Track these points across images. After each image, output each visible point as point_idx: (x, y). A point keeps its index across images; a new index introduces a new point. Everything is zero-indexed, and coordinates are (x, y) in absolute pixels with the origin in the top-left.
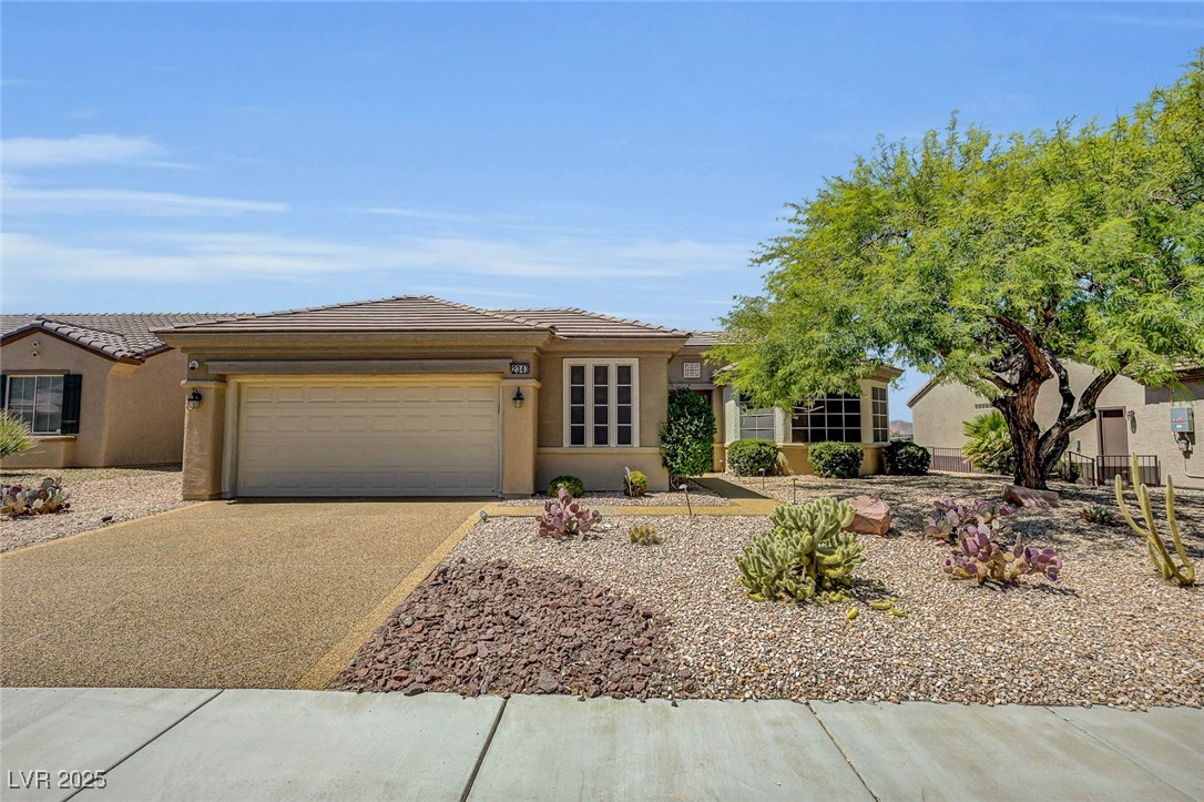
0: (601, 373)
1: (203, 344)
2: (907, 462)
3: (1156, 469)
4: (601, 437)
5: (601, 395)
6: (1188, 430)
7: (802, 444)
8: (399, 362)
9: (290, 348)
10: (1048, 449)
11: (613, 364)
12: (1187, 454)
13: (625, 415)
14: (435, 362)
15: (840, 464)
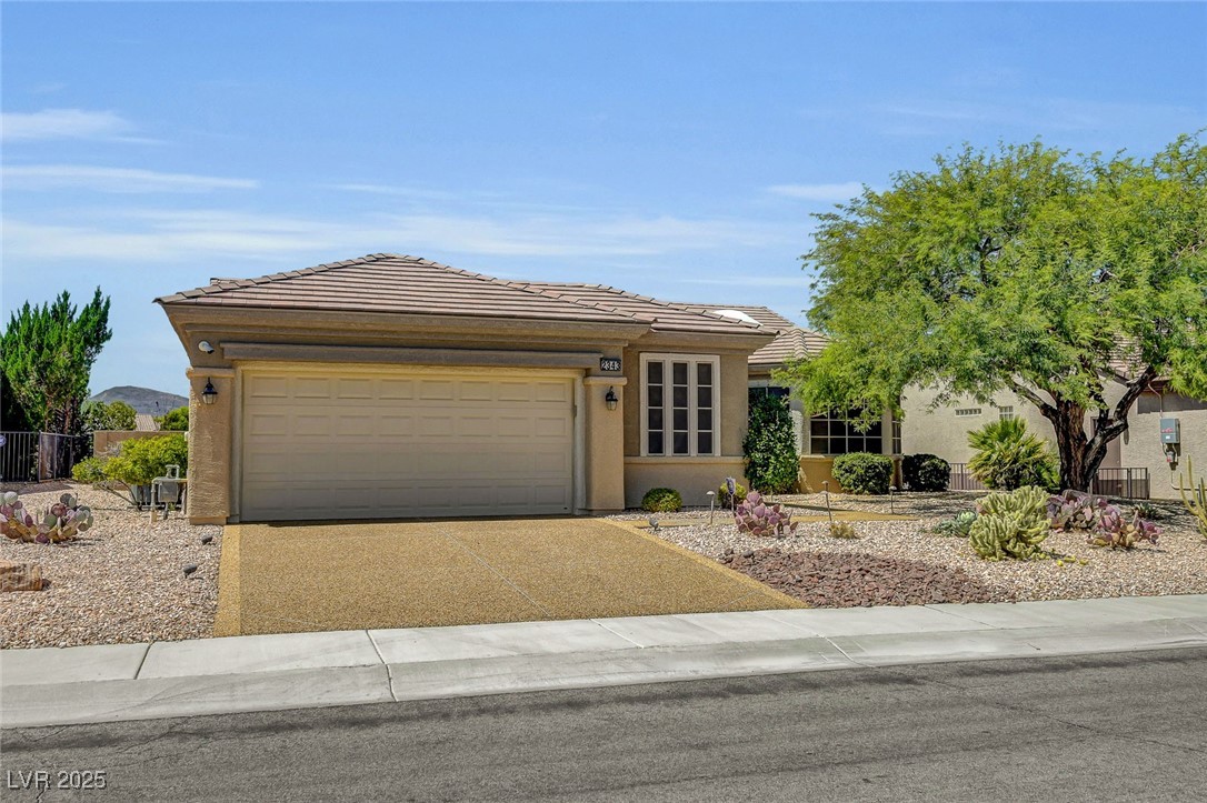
0: (680, 370)
1: (225, 321)
2: (930, 477)
3: (1147, 482)
4: (681, 446)
5: (681, 397)
6: (1175, 442)
7: (822, 456)
8: (473, 352)
9: (343, 330)
10: (1091, 456)
11: (693, 361)
12: (1173, 465)
13: (705, 420)
14: (516, 354)
15: (873, 478)
